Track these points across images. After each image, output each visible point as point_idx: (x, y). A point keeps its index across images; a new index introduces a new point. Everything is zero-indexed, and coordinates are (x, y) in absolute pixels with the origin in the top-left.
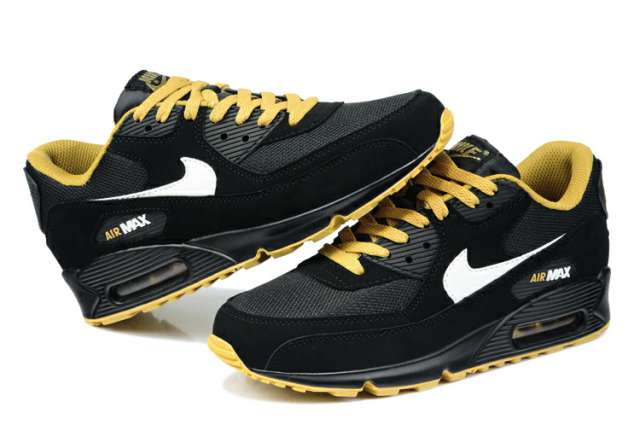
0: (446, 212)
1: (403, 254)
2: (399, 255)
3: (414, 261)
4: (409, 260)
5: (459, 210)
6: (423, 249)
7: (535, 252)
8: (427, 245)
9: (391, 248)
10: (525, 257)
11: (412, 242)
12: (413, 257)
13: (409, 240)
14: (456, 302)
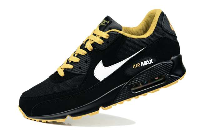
0: (92, 48)
1: (78, 66)
2: (76, 67)
3: (82, 68)
4: (80, 68)
5: (97, 46)
6: (85, 63)
7: (132, 56)
8: (86, 62)
9: (74, 64)
10: (128, 59)
11: (81, 61)
12: (81, 67)
13: (80, 61)
14: (101, 81)
